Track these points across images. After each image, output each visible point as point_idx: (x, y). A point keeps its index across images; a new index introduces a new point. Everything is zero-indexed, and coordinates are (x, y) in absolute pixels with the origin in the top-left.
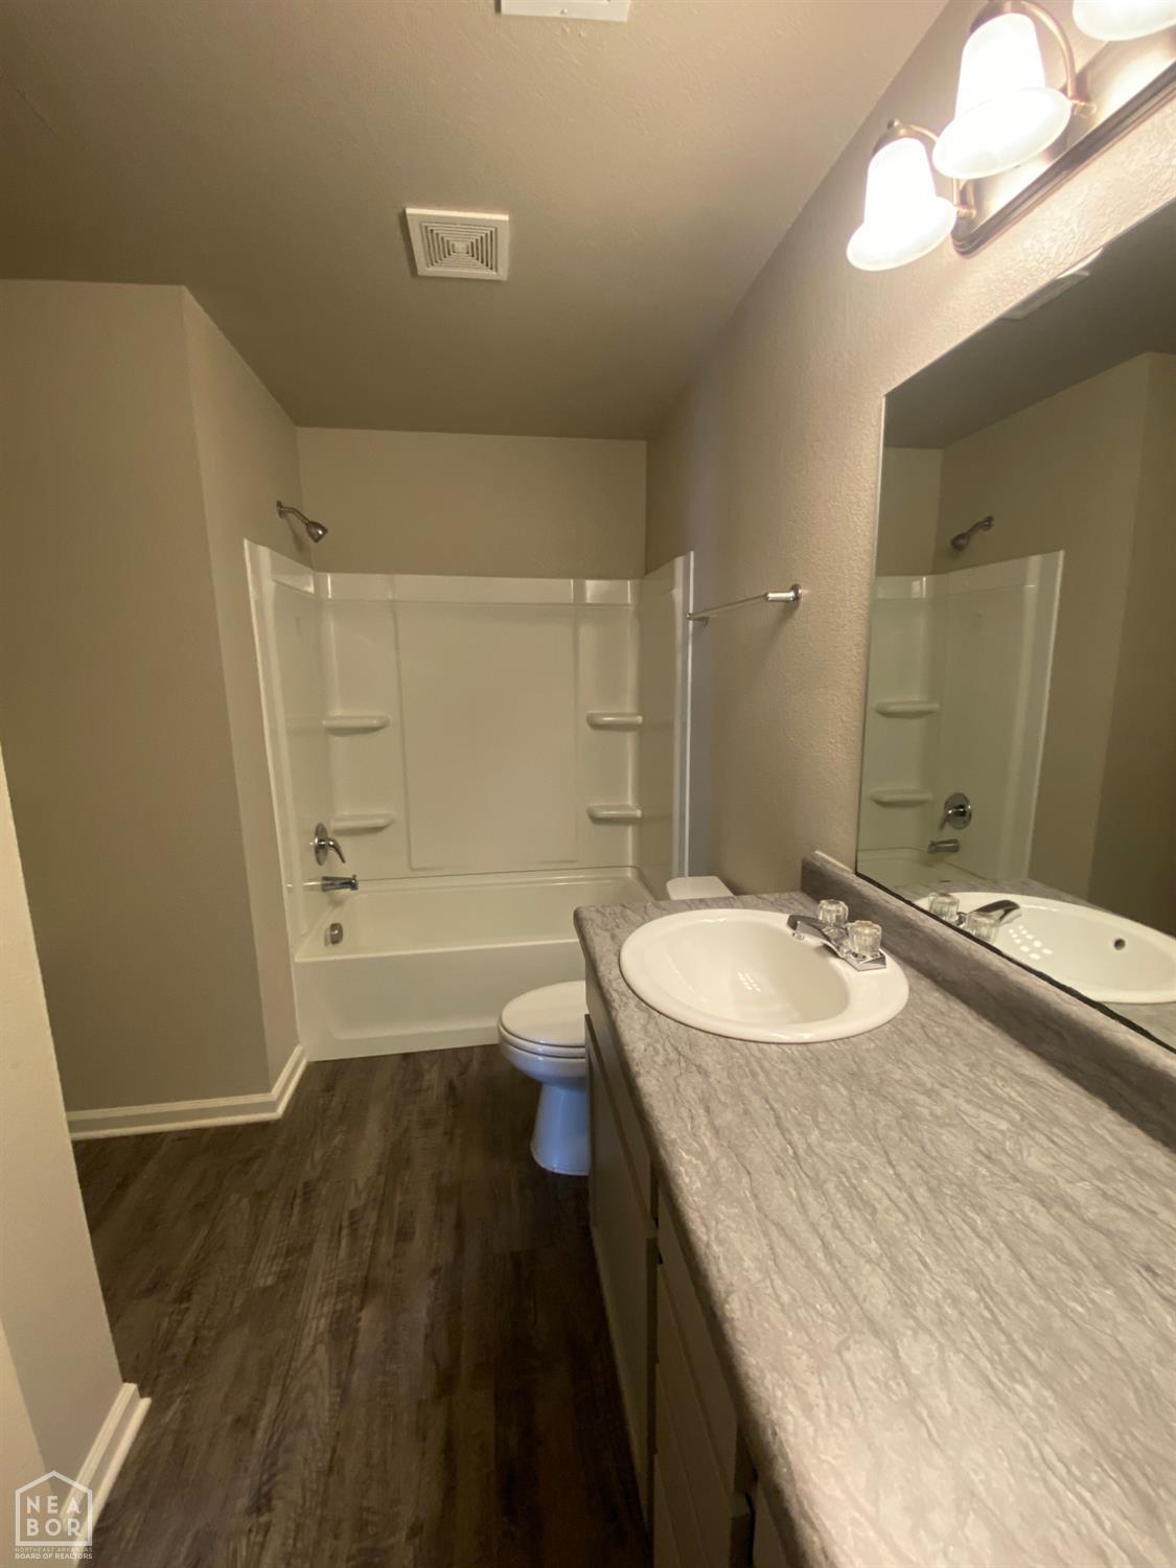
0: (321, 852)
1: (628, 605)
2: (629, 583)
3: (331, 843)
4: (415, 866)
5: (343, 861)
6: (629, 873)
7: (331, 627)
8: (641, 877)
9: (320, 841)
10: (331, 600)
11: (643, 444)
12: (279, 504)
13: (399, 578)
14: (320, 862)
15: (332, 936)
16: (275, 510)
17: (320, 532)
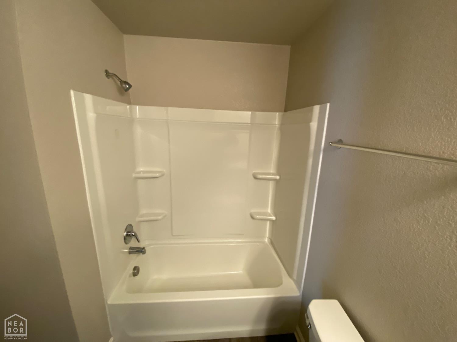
0: (127, 238)
1: (276, 124)
2: (277, 113)
3: (133, 234)
4: (174, 235)
5: (138, 242)
6: (266, 240)
7: (138, 131)
8: (272, 243)
9: (128, 232)
10: (138, 118)
11: (289, 47)
12: (106, 71)
13: (170, 109)
14: (126, 243)
15: (133, 273)
16: (104, 74)
17: (127, 86)
